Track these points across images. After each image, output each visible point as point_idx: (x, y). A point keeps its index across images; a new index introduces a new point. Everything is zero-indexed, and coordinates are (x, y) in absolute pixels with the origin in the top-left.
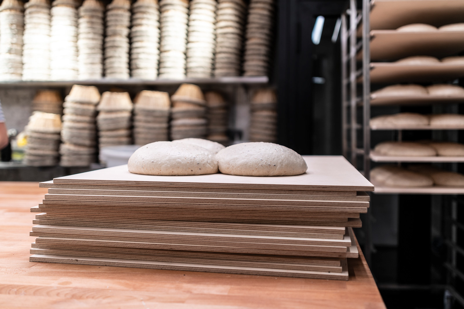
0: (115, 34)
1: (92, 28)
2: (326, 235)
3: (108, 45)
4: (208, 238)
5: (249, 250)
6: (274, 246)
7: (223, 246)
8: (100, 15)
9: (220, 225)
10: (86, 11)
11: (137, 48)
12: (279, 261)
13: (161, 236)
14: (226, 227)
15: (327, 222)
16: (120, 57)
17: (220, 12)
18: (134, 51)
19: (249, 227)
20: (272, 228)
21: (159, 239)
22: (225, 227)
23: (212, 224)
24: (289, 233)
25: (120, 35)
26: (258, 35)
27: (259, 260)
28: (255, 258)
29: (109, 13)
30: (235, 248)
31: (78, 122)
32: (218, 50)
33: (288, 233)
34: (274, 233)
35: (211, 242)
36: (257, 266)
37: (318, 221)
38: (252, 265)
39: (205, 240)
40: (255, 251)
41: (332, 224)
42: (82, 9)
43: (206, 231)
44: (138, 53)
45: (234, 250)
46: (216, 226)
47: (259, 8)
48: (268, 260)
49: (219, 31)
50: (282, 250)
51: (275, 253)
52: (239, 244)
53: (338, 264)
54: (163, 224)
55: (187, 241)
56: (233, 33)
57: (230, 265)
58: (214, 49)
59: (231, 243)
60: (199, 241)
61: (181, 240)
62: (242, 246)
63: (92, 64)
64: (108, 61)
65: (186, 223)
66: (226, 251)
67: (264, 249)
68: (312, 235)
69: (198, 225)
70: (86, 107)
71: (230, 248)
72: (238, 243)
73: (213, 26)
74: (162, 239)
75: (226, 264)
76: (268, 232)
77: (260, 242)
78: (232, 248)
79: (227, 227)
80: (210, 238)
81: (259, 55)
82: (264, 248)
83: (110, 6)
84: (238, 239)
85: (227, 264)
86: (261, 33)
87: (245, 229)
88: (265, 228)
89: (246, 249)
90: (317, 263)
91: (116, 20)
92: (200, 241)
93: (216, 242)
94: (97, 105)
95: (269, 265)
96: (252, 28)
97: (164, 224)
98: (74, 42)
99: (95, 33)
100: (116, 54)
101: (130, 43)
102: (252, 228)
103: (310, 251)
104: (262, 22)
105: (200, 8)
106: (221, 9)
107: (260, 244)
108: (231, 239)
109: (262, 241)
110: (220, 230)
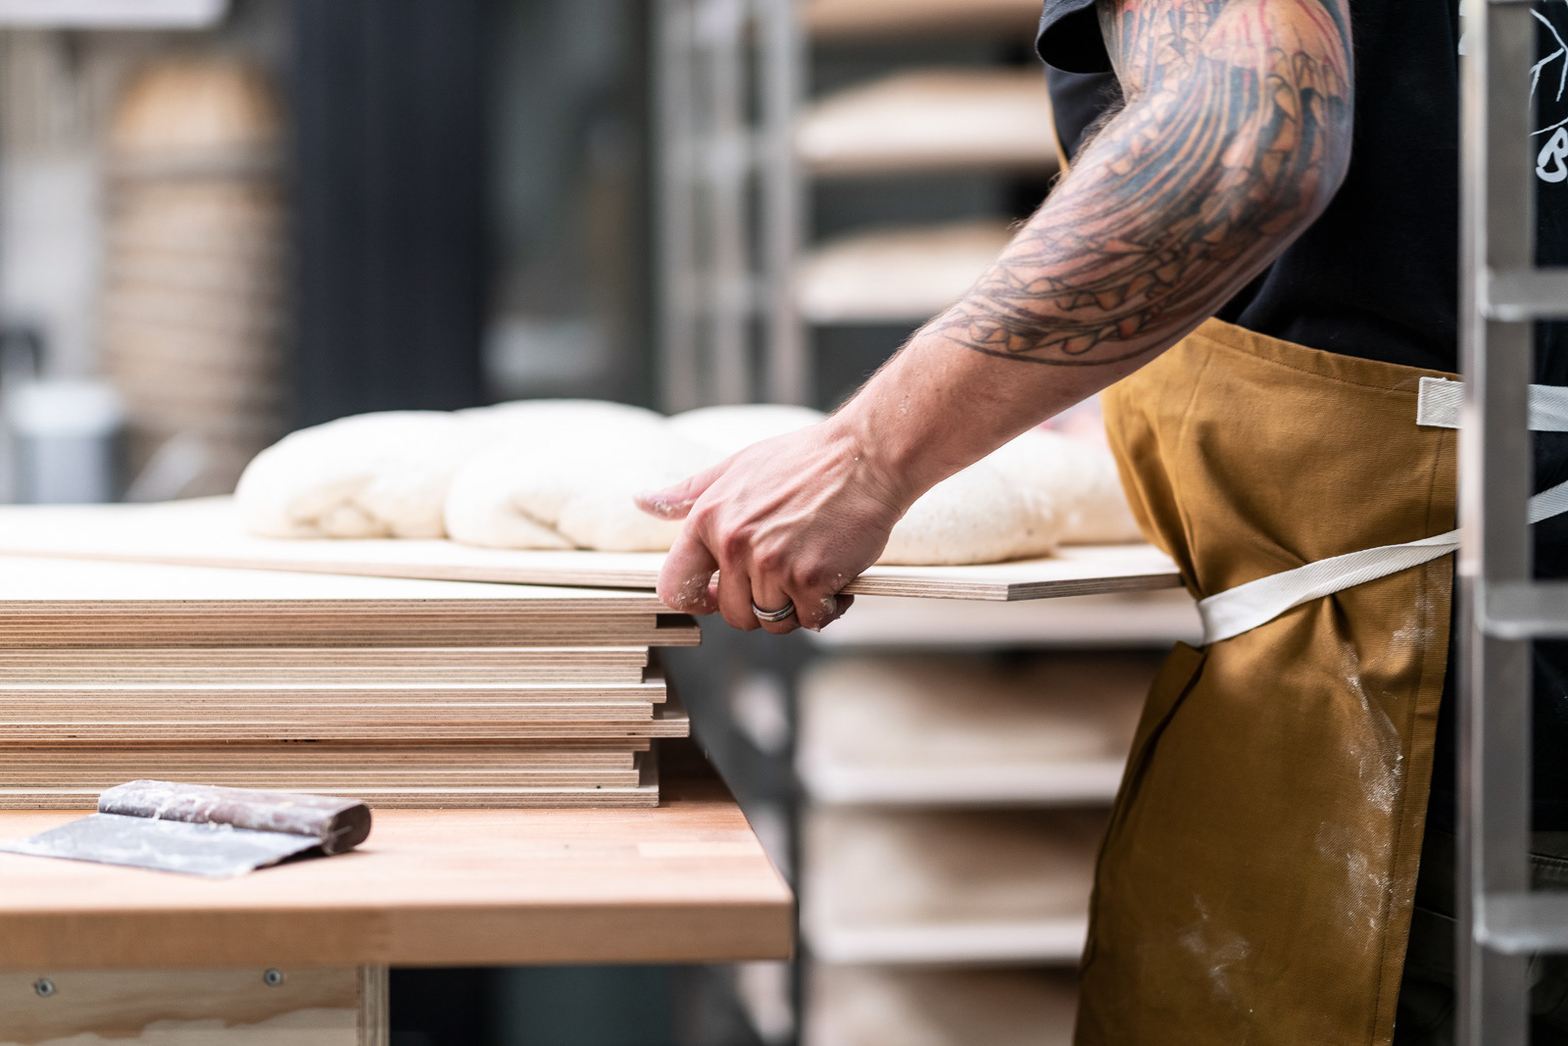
2: (586, 671)
4: (198, 696)
5: (338, 731)
6: (422, 713)
7: (250, 719)
9: (236, 653)
12: (437, 762)
13: (34, 696)
14: (256, 658)
15: (589, 632)
19: (333, 656)
20: (411, 656)
21: (29, 708)
22: (253, 658)
23: (206, 653)
24: (469, 671)
27: (371, 762)
28: (356, 757)
30: (291, 725)
33: (466, 671)
34: (420, 671)
35: (209, 708)
36: (363, 781)
37: (559, 629)
38: (347, 781)
39: (188, 702)
40: (358, 730)
41: (607, 638)
43: (187, 676)
45: (286, 731)
46: (221, 658)
48: (399, 761)
50: (445, 724)
51: (423, 735)
52: (305, 711)
53: (626, 762)
54: (34, 658)
55: (127, 708)
57: (273, 783)
59: (279, 708)
60: (168, 708)
61: (104, 708)
62: (315, 719)
65: (116, 653)
66: (261, 736)
67: (387, 725)
68: (541, 673)
69: (158, 658)
71: (273, 725)
72: (302, 708)
74: (37, 708)
75: (261, 781)
76: (400, 671)
77: (375, 702)
78: (279, 725)
79: (260, 658)
80: (204, 697)
82: (388, 721)
84: (302, 696)
85: (265, 781)
87: (320, 665)
88: (386, 659)
89: (329, 725)
90: (558, 762)
92: (171, 708)
93: (225, 708)
95: (404, 775)
97: (38, 658)
102: (345, 659)
103: (537, 724)
107: (375, 708)
108: (278, 697)
109: (382, 696)
110: (237, 671)
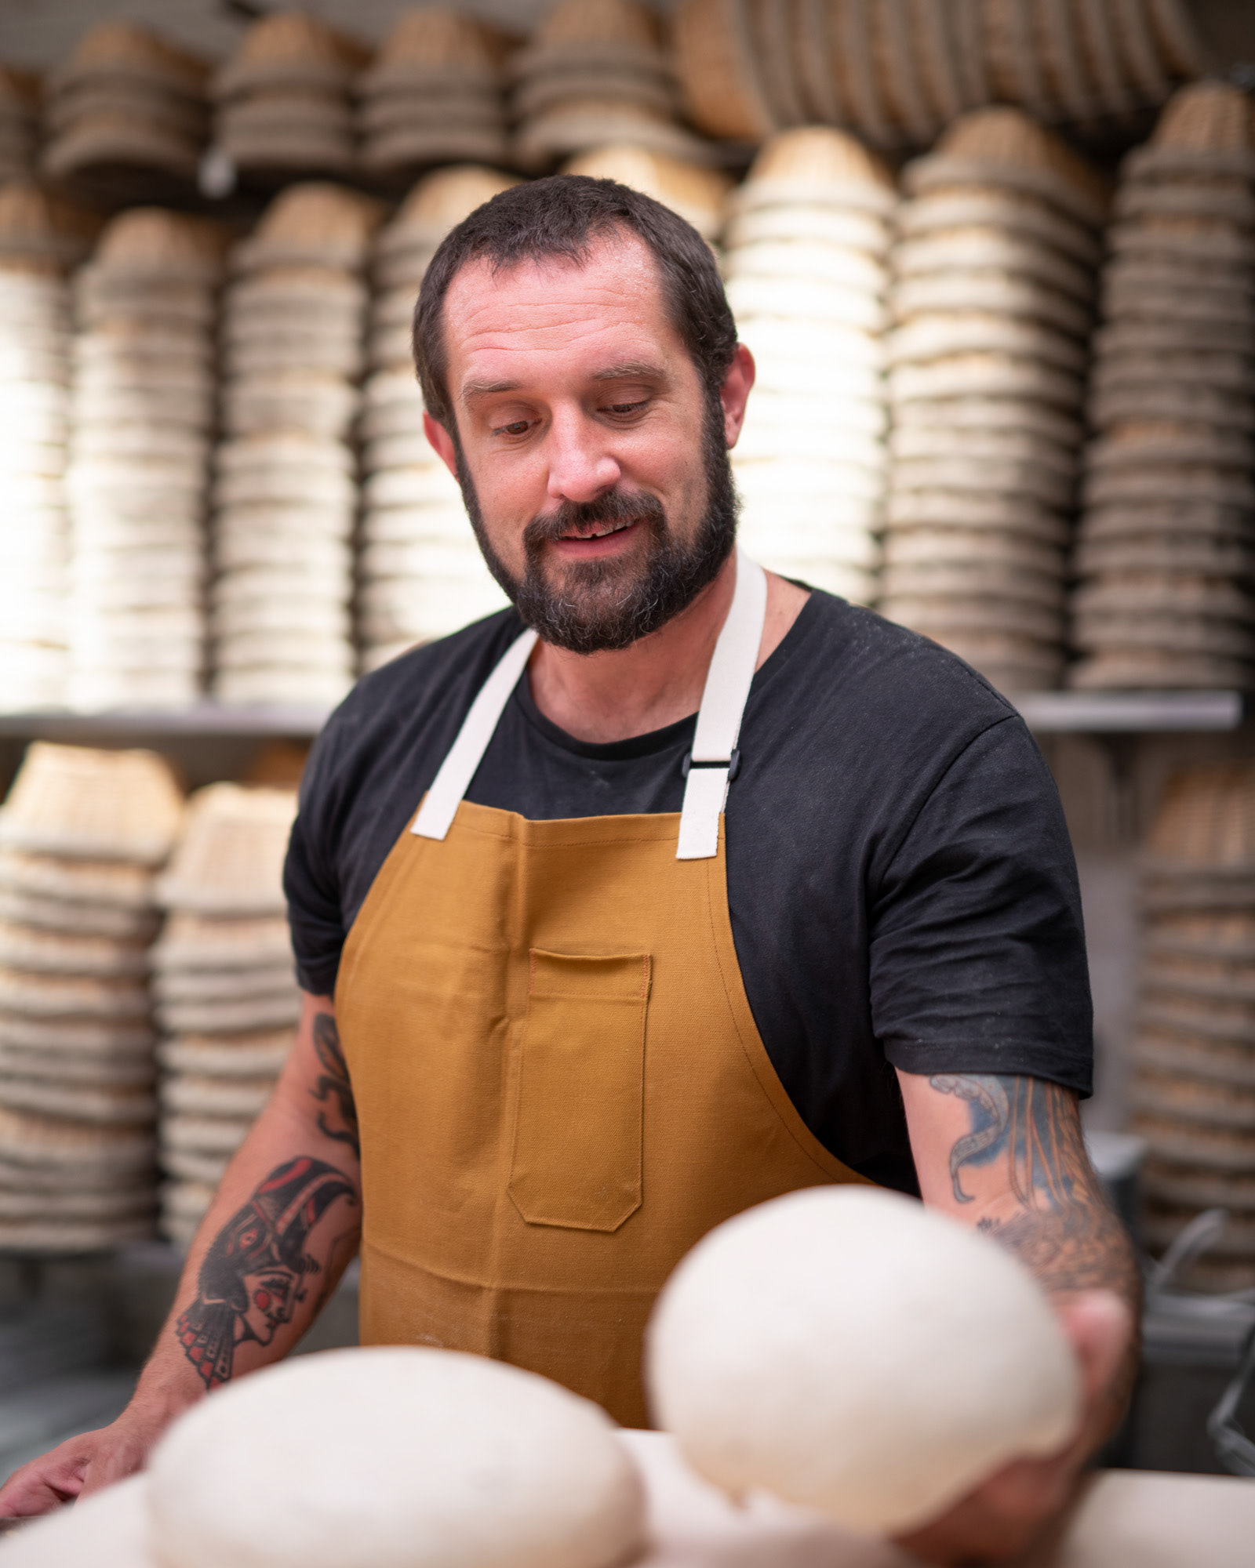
0: (272, 424)
1: (145, 391)
3: (234, 490)
8: (194, 308)
10: (115, 289)
11: (395, 507)
16: (297, 567)
17: (915, 257)
18: (383, 527)
25: (303, 429)
26: (1169, 403)
29: (245, 296)
31: (47, 975)
32: (903, 510)
42: (93, 279)
44: (400, 543)
47: (1176, 217)
49: (910, 384)
56: (995, 397)
58: (881, 505)
63: (142, 609)
64: (233, 590)
70: (91, 883)
73: (872, 354)
81: (1175, 538)
83: (249, 255)
86: (1191, 389)
91: (280, 341)
94: (157, 867)
96: (1122, 354)
98: (46, 476)
99: (157, 424)
100: (278, 551)
101: (362, 476)
104: (1199, 309)
105: (785, 240)
106: (922, 235)
